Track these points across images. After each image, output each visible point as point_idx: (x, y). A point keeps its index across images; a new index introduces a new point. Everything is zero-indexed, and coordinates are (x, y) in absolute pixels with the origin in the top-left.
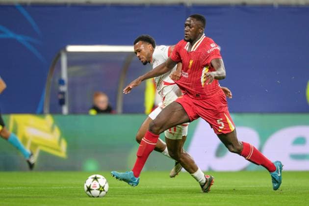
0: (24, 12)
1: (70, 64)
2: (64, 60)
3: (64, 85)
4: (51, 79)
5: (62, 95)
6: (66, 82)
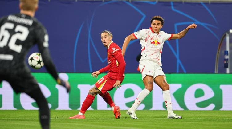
0: (204, 5)
2: (228, 38)
3: (228, 55)
4: (219, 52)
5: (226, 61)
6: (229, 52)
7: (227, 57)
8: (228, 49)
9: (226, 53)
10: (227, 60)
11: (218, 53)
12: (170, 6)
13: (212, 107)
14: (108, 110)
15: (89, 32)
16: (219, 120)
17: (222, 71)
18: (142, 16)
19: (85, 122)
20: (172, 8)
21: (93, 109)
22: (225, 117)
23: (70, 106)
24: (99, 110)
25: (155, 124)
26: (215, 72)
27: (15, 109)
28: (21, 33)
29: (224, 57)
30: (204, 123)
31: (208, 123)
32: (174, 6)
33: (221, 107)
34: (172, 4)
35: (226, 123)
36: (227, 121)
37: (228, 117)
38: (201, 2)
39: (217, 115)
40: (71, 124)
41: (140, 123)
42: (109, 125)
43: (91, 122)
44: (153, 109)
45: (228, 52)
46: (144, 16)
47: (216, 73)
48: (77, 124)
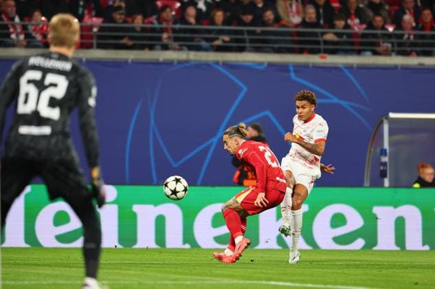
0: (346, 71)
1: (391, 133)
2: (386, 127)
3: (386, 155)
4: (372, 150)
5: (384, 166)
6: (388, 151)
7: (385, 159)
8: (386, 146)
9: (383, 152)
10: (385, 164)
11: (370, 152)
12: (288, 71)
13: (359, 243)
14: (183, 249)
15: (152, 115)
16: (371, 265)
17: (377, 183)
18: (241, 89)
19: (145, 269)
20: (292, 75)
21: (158, 247)
22: (381, 261)
23: (121, 241)
24: (169, 249)
25: (265, 273)
26: (366, 185)
27: (28, 246)
28: (54, 85)
29: (380, 159)
30: (346, 271)
31: (353, 271)
32: (295, 71)
33: (375, 244)
34: (291, 69)
35: (385, 272)
36: (386, 268)
37: (388, 262)
38: (341, 66)
39: (368, 257)
40: (123, 272)
41: (238, 270)
42: (186, 274)
43: (156, 269)
44: (260, 247)
45: (386, 150)
46: (245, 89)
47: (366, 187)
48: (132, 272)
